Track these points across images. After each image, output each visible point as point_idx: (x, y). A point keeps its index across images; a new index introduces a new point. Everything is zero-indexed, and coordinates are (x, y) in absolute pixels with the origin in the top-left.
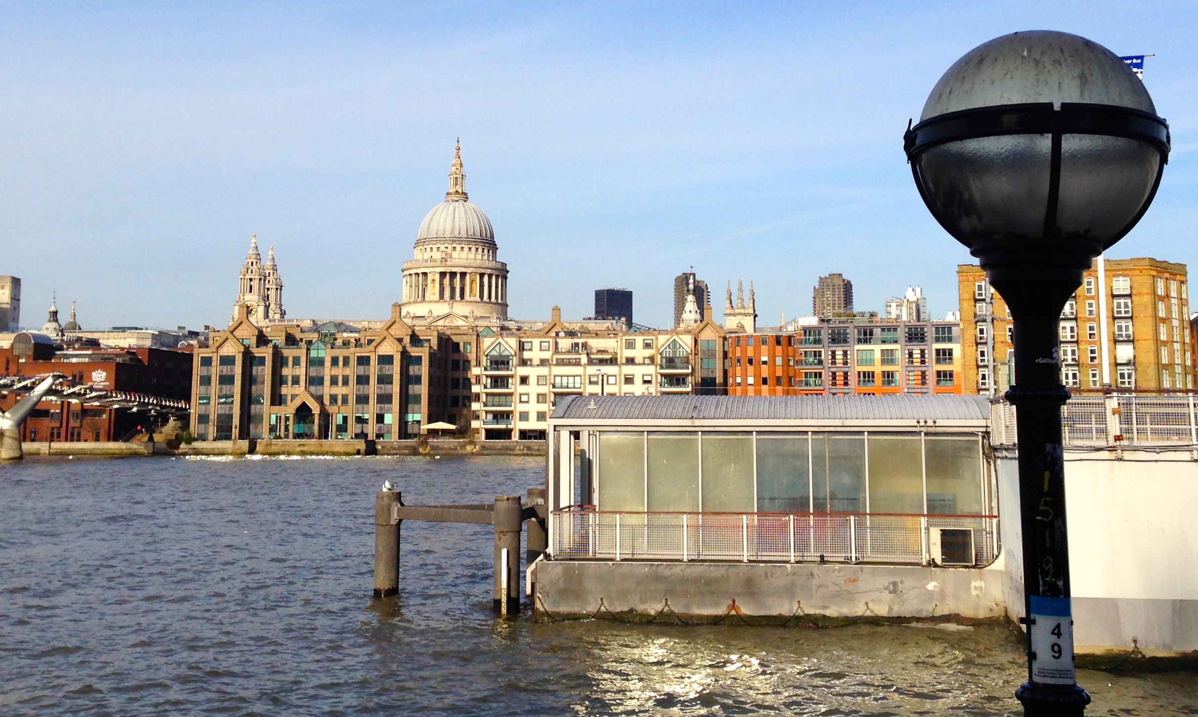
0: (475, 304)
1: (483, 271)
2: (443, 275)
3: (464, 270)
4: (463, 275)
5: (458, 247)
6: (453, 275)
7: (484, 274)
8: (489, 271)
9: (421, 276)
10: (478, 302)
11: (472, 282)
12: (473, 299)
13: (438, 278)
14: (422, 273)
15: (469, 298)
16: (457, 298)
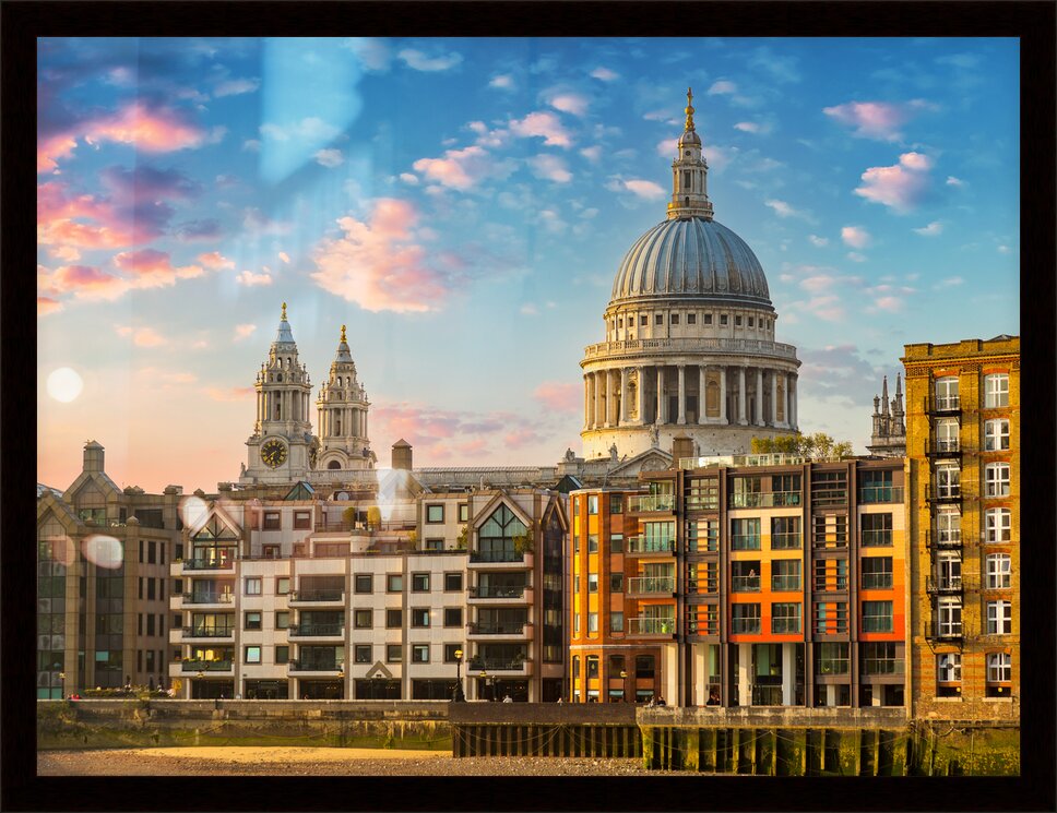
0: (717, 432)
1: (732, 362)
2: (650, 372)
3: (691, 362)
4: (692, 372)
5: (683, 317)
6: (671, 372)
7: (737, 368)
8: (747, 362)
9: (609, 376)
10: (722, 427)
11: (713, 384)
12: (713, 420)
13: (639, 379)
14: (611, 370)
15: (703, 419)
16: (681, 419)
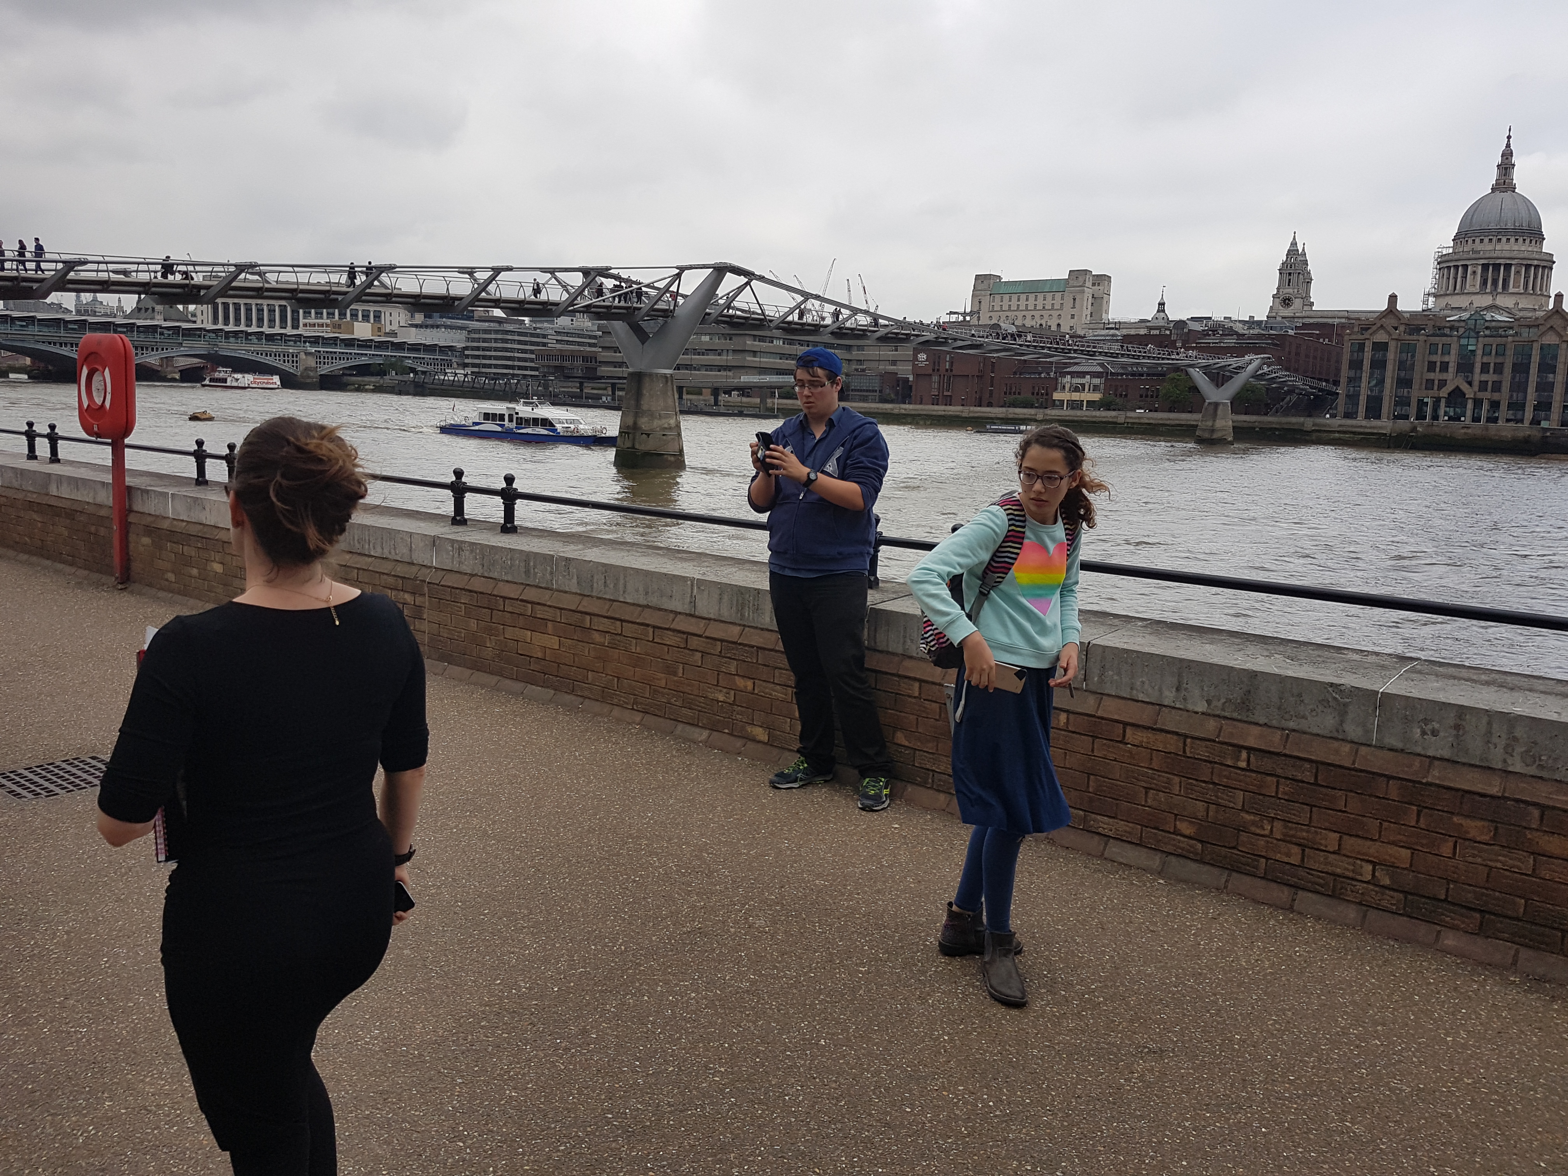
1: (1527, 263)
2: (1485, 267)
3: (1507, 262)
4: (1508, 267)
5: (1504, 239)
6: (1497, 267)
7: (1531, 265)
8: (1536, 262)
9: (1460, 268)
10: (1521, 294)
11: (1518, 273)
12: (1516, 290)
13: (1479, 270)
14: (1462, 265)
15: (1511, 289)
16: (1500, 289)
